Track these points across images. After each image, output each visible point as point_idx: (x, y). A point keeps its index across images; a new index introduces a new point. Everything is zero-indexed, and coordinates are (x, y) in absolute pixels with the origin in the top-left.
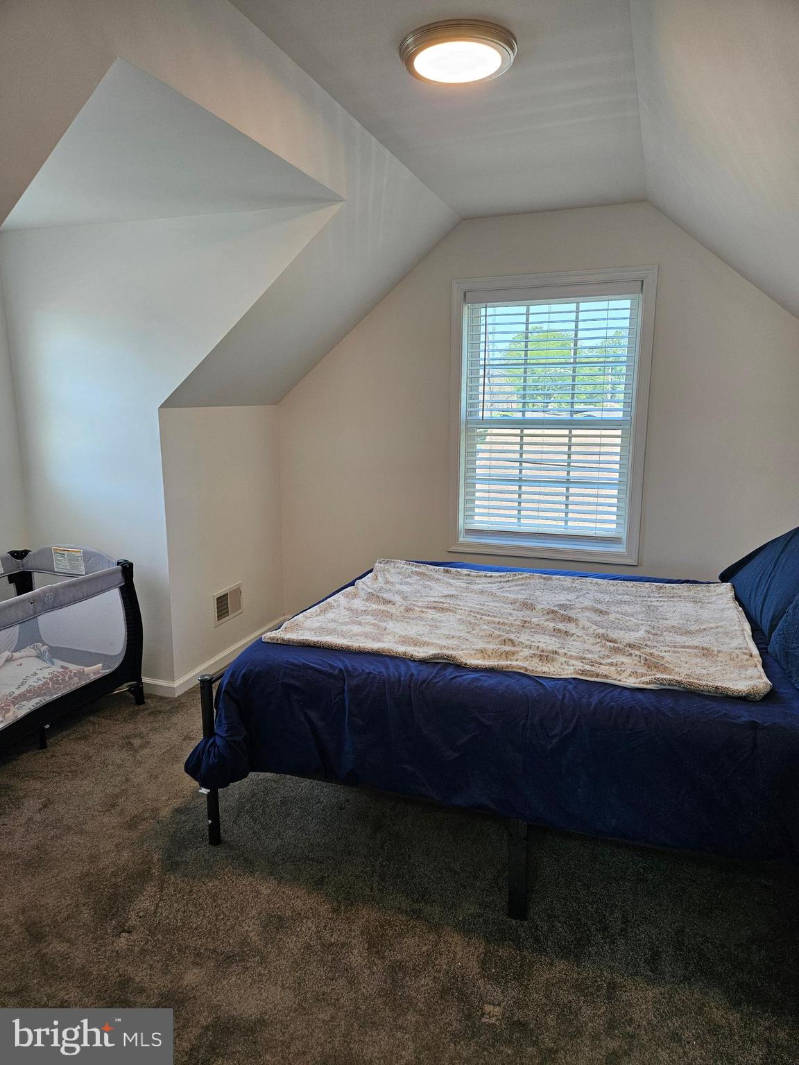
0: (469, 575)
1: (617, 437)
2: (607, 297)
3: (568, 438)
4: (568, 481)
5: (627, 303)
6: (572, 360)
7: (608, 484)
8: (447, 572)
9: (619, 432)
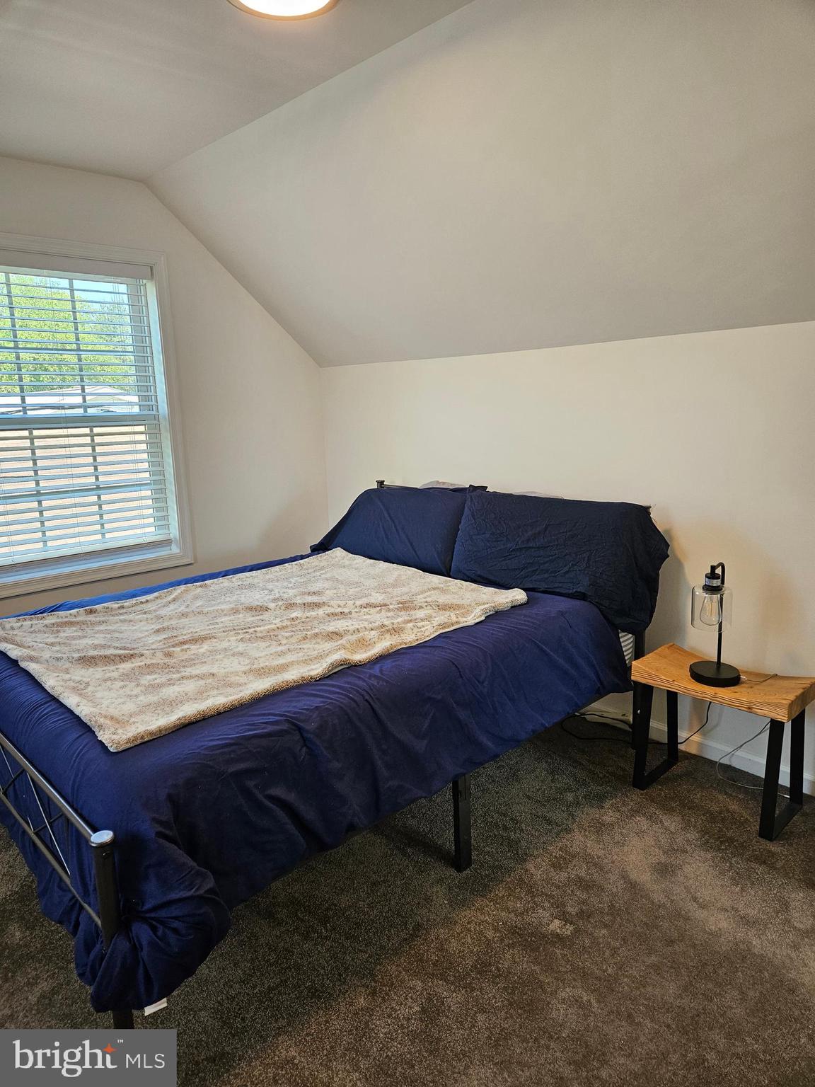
0: (122, 607)
1: (141, 433)
2: (112, 279)
3: (89, 438)
4: (98, 488)
5: (123, 288)
6: (74, 346)
7: (140, 485)
8: (91, 612)
9: (142, 428)
